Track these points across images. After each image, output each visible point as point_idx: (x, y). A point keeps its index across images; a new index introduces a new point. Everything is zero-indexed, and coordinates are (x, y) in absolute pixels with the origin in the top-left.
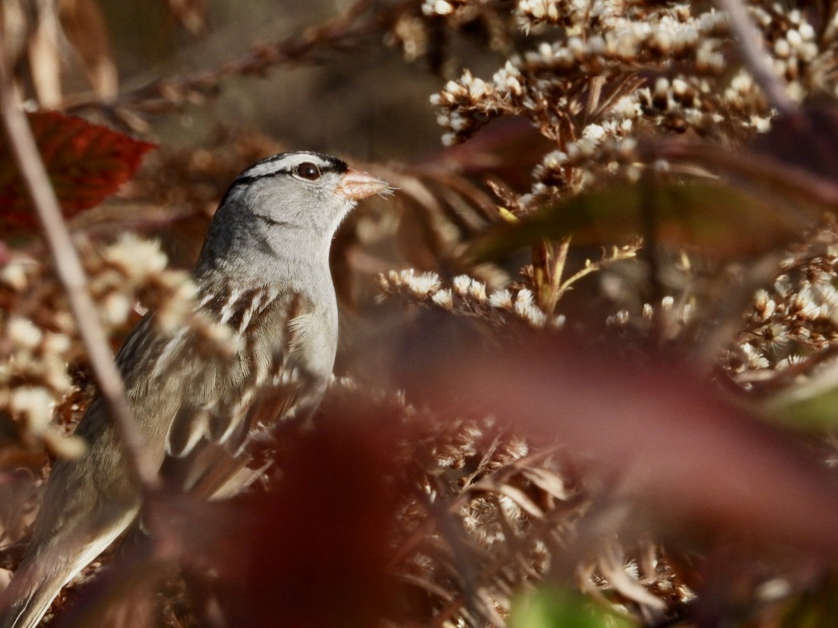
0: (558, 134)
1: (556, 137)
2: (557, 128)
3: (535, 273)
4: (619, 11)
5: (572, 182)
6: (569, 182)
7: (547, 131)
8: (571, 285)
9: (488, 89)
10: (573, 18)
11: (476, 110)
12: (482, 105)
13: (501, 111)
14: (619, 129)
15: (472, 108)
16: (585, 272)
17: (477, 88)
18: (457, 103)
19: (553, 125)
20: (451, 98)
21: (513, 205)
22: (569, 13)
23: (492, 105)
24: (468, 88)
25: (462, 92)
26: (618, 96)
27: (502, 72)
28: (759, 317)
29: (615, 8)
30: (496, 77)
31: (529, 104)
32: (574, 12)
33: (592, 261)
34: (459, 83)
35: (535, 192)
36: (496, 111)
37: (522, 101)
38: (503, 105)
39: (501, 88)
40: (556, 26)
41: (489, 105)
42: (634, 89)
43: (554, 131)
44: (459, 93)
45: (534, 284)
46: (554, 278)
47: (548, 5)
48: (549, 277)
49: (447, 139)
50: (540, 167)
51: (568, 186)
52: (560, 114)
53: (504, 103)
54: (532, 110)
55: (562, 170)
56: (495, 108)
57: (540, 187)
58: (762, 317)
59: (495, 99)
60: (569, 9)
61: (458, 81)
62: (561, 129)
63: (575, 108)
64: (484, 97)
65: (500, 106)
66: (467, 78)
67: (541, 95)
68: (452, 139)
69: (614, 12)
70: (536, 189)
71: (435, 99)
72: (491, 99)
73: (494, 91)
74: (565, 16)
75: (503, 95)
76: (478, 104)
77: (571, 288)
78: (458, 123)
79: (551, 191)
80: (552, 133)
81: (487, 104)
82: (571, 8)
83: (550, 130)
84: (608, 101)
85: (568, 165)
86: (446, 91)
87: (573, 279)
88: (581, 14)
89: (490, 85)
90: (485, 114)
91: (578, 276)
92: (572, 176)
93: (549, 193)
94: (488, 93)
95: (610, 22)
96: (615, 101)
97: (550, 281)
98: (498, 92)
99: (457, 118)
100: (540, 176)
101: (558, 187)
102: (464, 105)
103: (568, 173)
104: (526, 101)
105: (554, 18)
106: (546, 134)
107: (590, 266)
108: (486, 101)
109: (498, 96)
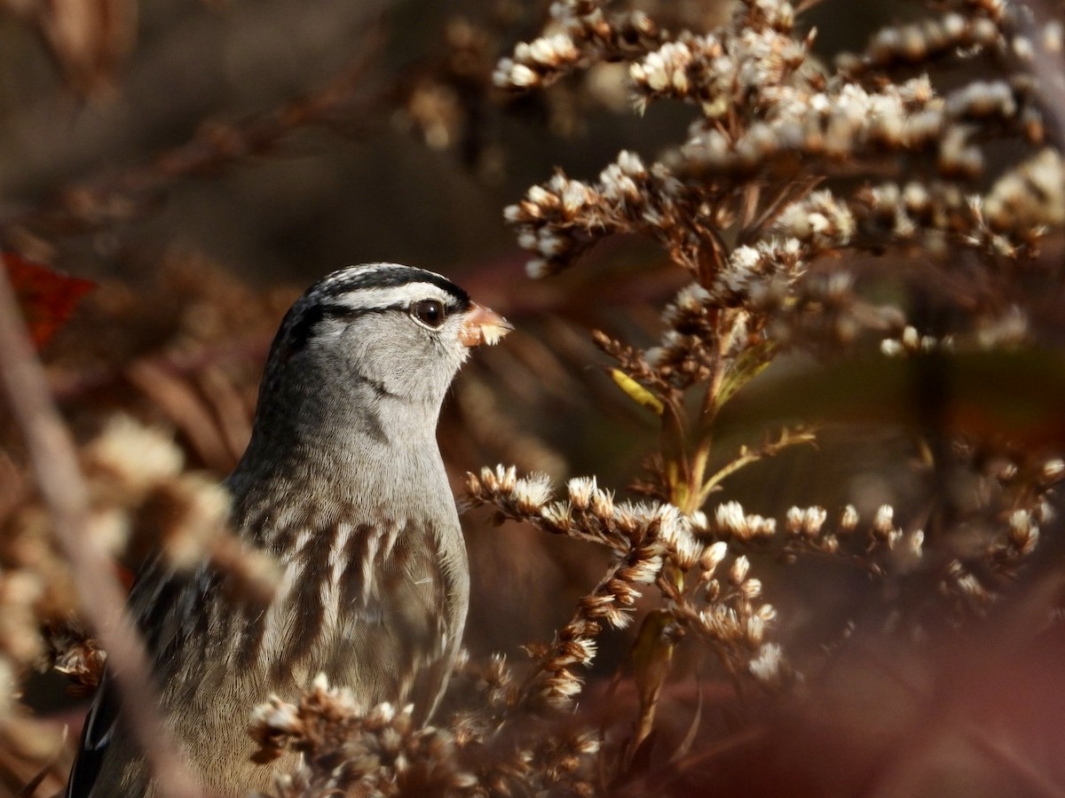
0: (696, 261)
1: (694, 265)
2: (695, 251)
3: (666, 467)
4: (776, 77)
5: (718, 331)
6: (714, 332)
7: (680, 257)
8: (720, 483)
9: (590, 194)
10: (713, 89)
11: (573, 228)
12: (583, 220)
13: (610, 229)
14: (780, 253)
15: (566, 225)
16: (739, 464)
17: (575, 194)
18: (544, 217)
19: (690, 247)
20: (534, 210)
21: (632, 366)
22: (707, 81)
23: (597, 220)
24: (560, 195)
25: (551, 201)
26: (785, 203)
27: (614, 170)
28: (1016, 553)
29: (771, 73)
30: (604, 177)
31: (652, 217)
32: (714, 80)
33: (750, 448)
34: (547, 189)
35: (667, 345)
36: (604, 227)
37: (641, 212)
38: (613, 218)
39: (610, 193)
40: (688, 100)
41: (592, 220)
42: (807, 192)
43: (690, 256)
44: (547, 203)
45: (665, 483)
46: (694, 473)
47: (674, 69)
48: (687, 472)
49: (534, 268)
50: (671, 308)
51: (713, 337)
52: (700, 229)
53: (615, 216)
54: (657, 227)
55: (705, 311)
56: (601, 223)
57: (673, 336)
58: (1020, 553)
59: (602, 211)
60: (708, 75)
61: (546, 185)
62: (699, 254)
63: (725, 219)
64: (585, 208)
65: (610, 221)
66: (559, 182)
67: (669, 203)
68: (543, 268)
69: (768, 78)
70: (668, 339)
71: (511, 212)
72: (595, 211)
73: (600, 199)
74: (700, 85)
75: (613, 203)
76: (577, 219)
77: (719, 488)
78: (549, 244)
79: (690, 343)
80: (688, 260)
81: (589, 219)
82: (711, 73)
83: (684, 255)
84: (770, 211)
85: (713, 306)
86: (528, 200)
87: (722, 475)
88: (725, 83)
89: (595, 191)
90: (587, 232)
91: (729, 470)
92: (718, 322)
93: (686, 347)
94: (590, 202)
95: (771, 93)
96: (780, 210)
97: (688, 478)
98: (607, 200)
99: (547, 238)
100: (673, 321)
101: (700, 336)
102: (554, 221)
103: (712, 318)
104: (647, 212)
105: (682, 89)
106: (678, 261)
107: (747, 454)
108: (588, 215)
109: (606, 206)
